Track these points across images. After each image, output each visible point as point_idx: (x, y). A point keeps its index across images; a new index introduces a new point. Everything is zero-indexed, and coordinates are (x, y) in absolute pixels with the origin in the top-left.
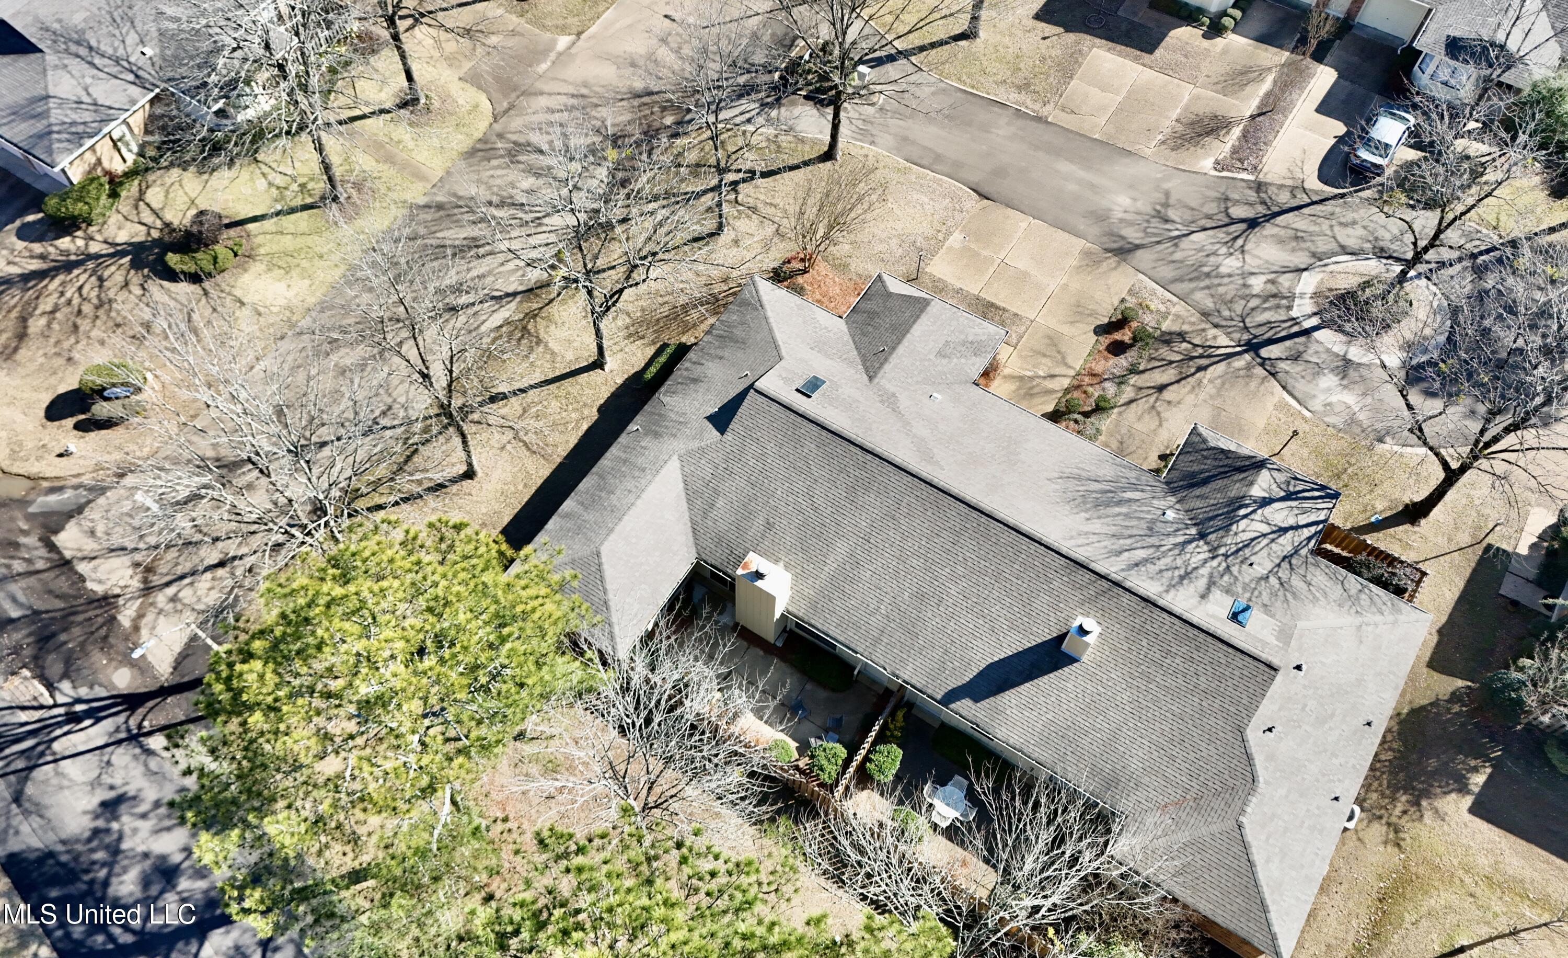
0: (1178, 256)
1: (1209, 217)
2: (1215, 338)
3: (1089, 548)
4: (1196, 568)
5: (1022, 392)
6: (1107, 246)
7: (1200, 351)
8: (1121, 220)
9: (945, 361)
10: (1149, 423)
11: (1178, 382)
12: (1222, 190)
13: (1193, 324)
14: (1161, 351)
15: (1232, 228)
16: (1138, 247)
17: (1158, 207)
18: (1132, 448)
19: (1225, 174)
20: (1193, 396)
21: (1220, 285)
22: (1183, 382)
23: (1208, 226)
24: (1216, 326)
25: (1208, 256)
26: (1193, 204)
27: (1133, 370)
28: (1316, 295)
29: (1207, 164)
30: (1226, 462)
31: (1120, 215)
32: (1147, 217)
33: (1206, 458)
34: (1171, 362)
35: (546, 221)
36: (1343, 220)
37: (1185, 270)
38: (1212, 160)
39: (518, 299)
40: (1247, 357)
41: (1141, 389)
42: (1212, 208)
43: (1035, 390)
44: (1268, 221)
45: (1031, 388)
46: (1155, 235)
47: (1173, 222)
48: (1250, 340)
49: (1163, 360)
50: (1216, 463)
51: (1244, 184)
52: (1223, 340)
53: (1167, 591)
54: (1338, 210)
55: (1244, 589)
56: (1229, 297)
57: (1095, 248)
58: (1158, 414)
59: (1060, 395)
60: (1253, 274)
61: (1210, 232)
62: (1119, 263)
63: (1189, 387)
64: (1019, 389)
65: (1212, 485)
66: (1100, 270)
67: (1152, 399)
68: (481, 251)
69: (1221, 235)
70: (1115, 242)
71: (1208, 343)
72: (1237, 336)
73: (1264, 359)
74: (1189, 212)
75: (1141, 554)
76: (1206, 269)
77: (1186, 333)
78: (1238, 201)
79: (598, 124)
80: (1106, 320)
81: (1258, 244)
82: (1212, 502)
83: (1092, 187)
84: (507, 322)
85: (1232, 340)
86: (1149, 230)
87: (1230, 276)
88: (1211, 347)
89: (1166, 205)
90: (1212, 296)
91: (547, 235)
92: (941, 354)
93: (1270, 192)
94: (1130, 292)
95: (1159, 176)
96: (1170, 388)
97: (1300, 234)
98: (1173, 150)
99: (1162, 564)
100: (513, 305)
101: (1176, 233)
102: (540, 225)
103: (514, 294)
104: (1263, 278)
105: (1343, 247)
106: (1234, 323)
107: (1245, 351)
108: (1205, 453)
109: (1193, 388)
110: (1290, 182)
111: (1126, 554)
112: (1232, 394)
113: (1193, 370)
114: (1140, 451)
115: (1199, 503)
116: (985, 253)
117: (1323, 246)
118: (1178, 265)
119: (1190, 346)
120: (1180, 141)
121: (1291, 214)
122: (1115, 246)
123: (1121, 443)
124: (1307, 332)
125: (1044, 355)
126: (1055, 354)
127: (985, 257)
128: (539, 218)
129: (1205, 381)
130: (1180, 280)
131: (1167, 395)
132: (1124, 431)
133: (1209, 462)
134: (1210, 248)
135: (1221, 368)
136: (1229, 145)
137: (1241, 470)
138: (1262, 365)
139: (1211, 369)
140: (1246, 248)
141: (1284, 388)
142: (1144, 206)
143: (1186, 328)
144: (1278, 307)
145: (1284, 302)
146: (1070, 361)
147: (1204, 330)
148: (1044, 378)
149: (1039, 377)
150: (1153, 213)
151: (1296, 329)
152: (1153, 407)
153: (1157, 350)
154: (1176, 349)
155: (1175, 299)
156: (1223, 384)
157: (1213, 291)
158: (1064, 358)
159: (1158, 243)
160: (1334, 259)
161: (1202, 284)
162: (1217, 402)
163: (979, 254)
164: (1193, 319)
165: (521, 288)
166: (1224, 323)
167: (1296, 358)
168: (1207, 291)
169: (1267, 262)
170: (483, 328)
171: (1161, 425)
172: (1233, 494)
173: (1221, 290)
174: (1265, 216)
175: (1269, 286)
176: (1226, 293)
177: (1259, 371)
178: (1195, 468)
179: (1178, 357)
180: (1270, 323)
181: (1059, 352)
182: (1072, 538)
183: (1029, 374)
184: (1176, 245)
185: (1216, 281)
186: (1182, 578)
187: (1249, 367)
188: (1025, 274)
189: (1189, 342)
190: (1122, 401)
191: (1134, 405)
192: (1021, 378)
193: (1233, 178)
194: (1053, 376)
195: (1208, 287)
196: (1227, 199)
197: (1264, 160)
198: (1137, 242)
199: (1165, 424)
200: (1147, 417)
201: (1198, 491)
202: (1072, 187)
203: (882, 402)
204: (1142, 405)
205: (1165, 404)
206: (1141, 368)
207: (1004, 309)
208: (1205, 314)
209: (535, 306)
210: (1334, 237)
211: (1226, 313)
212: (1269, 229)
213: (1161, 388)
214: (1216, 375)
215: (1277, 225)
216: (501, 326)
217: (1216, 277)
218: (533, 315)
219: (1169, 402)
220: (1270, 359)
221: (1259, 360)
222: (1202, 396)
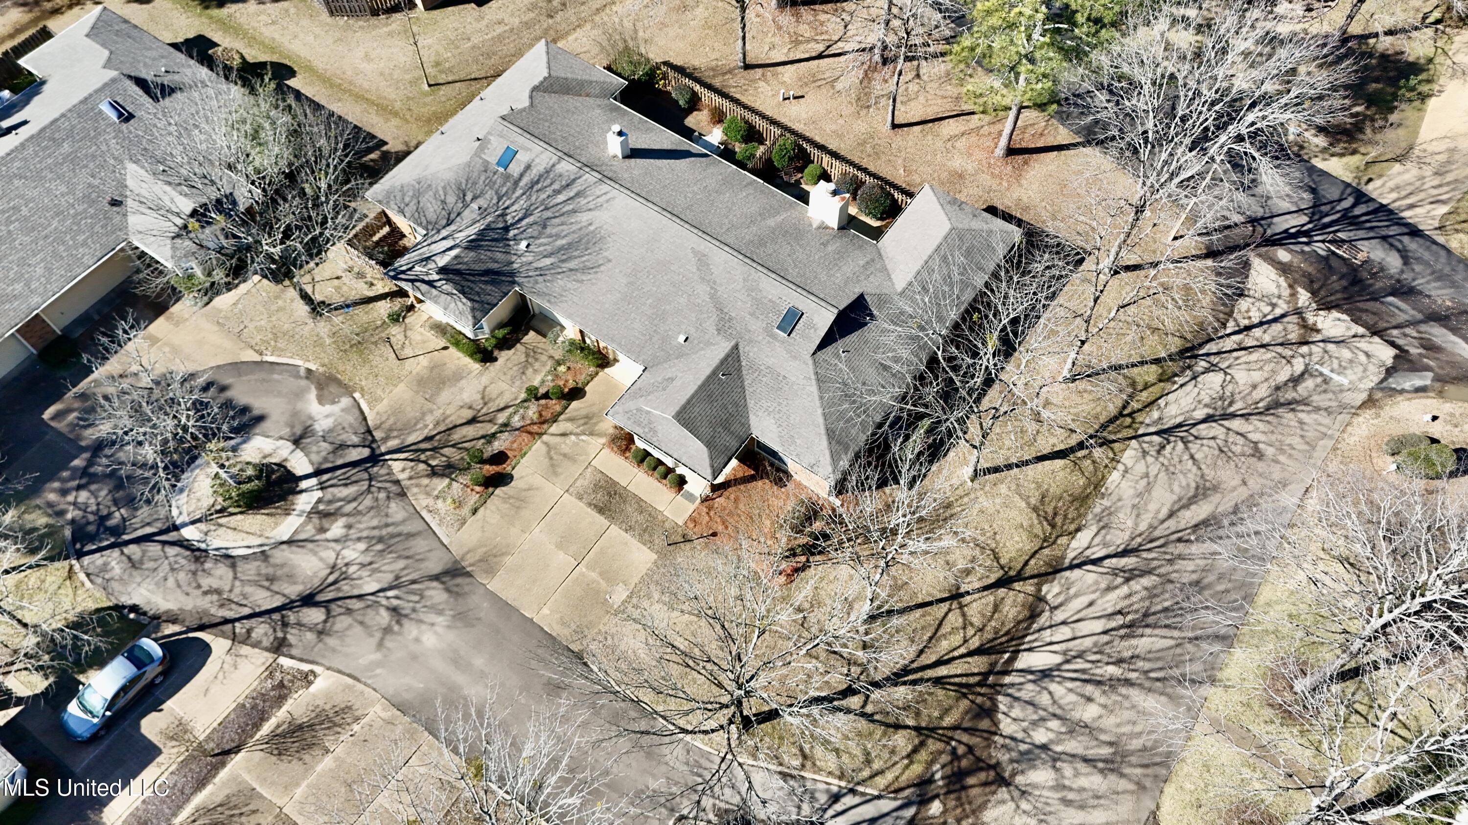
0: (401, 564)
1: (349, 611)
2: (403, 470)
3: (598, 193)
4: (523, 194)
5: (594, 421)
6: (468, 580)
7: (423, 457)
8: (440, 613)
9: (669, 375)
10: (493, 391)
11: (455, 427)
12: (320, 645)
13: (417, 486)
14: (458, 457)
15: (330, 596)
16: (436, 578)
17: (396, 628)
18: (515, 368)
19: (306, 667)
20: (448, 412)
21: (374, 528)
22: (451, 426)
23: (354, 601)
24: (397, 482)
25: (371, 563)
26: (358, 629)
27: (490, 438)
28: (287, 512)
29: (319, 685)
30: (464, 283)
31: (440, 620)
32: (413, 616)
33: (478, 294)
34: (453, 446)
35: (1058, 659)
36: (215, 597)
37: (400, 547)
38: (313, 688)
39: (1067, 562)
40: (383, 449)
41: (490, 421)
42: (342, 622)
43: (582, 421)
44: (292, 602)
45: (585, 424)
46: (413, 593)
47: (388, 608)
48: (372, 466)
49: (460, 449)
50: (472, 285)
51: (294, 652)
52: (396, 466)
53: (553, 165)
54: (213, 611)
55: (495, 183)
56: (372, 513)
57: (482, 578)
58: (483, 398)
59: (562, 417)
60: (336, 541)
61: (356, 592)
62: (462, 559)
63: (447, 421)
64: (596, 424)
65: (483, 267)
66: (484, 550)
67: (484, 411)
68: (1119, 620)
69: (346, 588)
70: (457, 585)
71: (412, 464)
72: (383, 471)
73: (369, 447)
74: (367, 620)
75: (561, 198)
76: (379, 547)
77: (428, 476)
78: (310, 630)
79: (1024, 805)
80: (499, 491)
81: (315, 574)
82: (489, 253)
83: (457, 661)
84: (1073, 534)
85: (390, 466)
86: (417, 598)
87: (359, 539)
88: (412, 460)
89: (387, 630)
90: (387, 515)
91: (1054, 639)
92: (672, 380)
93: (272, 638)
94: (463, 522)
95: (378, 671)
96: (464, 421)
97: (266, 584)
98: (350, 708)
99: (549, 191)
100: (1071, 555)
101: (390, 594)
102: (1064, 653)
103: (1071, 567)
104: (329, 535)
105: (233, 566)
106: (379, 485)
107: (383, 454)
108: (477, 298)
109: (444, 420)
110: (245, 650)
111: (572, 194)
112: (412, 414)
113: (438, 437)
114: (510, 366)
115: (499, 256)
116: (594, 575)
117: (249, 570)
118: (406, 553)
119: (430, 462)
120: (337, 719)
121: (263, 609)
122: (459, 580)
123: (523, 373)
124: (317, 473)
125: (565, 455)
126: (555, 457)
127: (594, 571)
128: (1067, 662)
129: (431, 426)
130: (410, 536)
131: (468, 414)
132: (518, 383)
133: (477, 289)
134: (365, 573)
135: (411, 439)
136: (284, 709)
137: (458, 272)
138: (374, 440)
139: (420, 438)
140: (328, 571)
141: (365, 419)
142: (411, 630)
143: (426, 481)
144: (330, 502)
145: (321, 507)
146: (544, 449)
147: (410, 478)
148: (571, 434)
149: (577, 434)
150: (405, 621)
151: (325, 477)
152: (485, 404)
153: (462, 459)
154: (444, 459)
155: (424, 514)
156: (415, 424)
157: (384, 520)
158: (548, 452)
159: (414, 582)
160: (250, 551)
161: (390, 529)
162: (429, 405)
163: (601, 574)
164: (415, 490)
165: (1067, 574)
166: (388, 485)
167: (342, 446)
168: (390, 520)
169: (315, 553)
170: (1094, 529)
171: (485, 387)
172: (472, 254)
173: (375, 522)
174: (291, 609)
175: (326, 526)
176: (372, 518)
177: (378, 435)
178: (489, 288)
179: (447, 451)
180: (346, 485)
181: (551, 458)
182: (608, 201)
183: (583, 437)
184: (397, 578)
185: (376, 533)
186: (537, 182)
187: (385, 439)
188: (560, 546)
189: (429, 465)
190: (511, 410)
191: (502, 405)
192: (591, 434)
193: (301, 660)
194: (564, 435)
195: (387, 525)
196: (320, 633)
197: (256, 683)
198: (435, 584)
199: (481, 388)
200: (494, 396)
201: (495, 266)
202: (479, 662)
203: (731, 319)
204: (493, 407)
205: (474, 406)
206: (482, 441)
207: (590, 504)
208: (403, 494)
209: (1046, 551)
210: (235, 578)
211: (382, 495)
212: (294, 591)
213: (473, 421)
214: (418, 433)
215: (284, 595)
216: (1078, 530)
217: (373, 538)
218: (1047, 541)
219: (470, 408)
220: (364, 446)
221: (374, 446)
222: (438, 414)
